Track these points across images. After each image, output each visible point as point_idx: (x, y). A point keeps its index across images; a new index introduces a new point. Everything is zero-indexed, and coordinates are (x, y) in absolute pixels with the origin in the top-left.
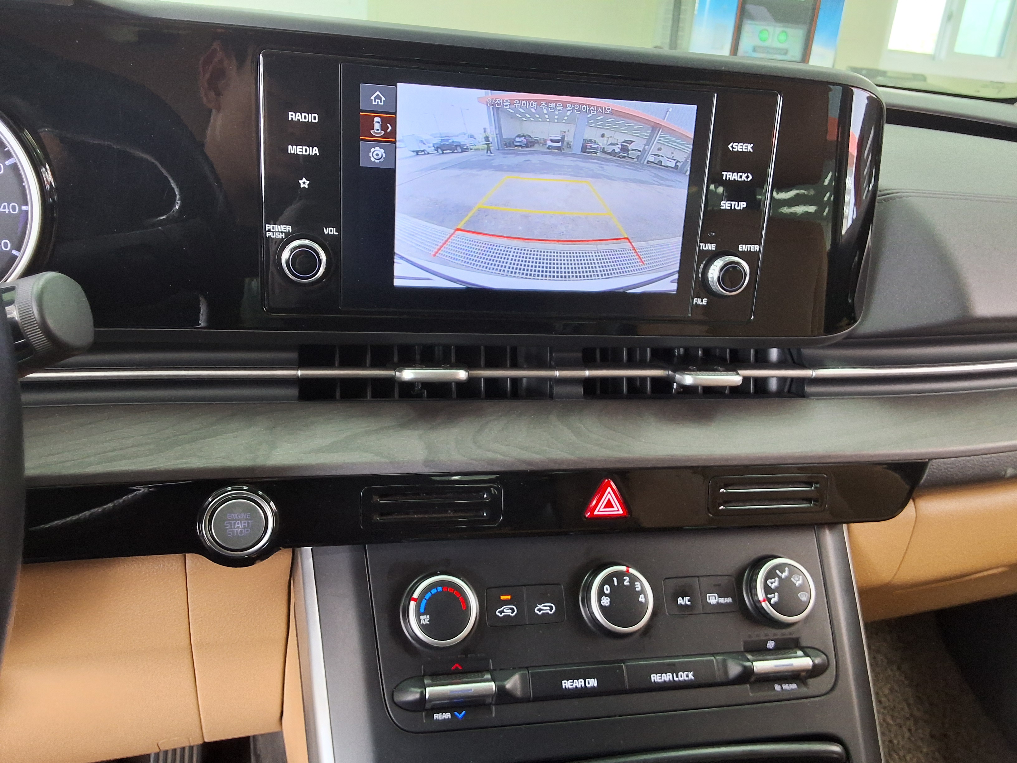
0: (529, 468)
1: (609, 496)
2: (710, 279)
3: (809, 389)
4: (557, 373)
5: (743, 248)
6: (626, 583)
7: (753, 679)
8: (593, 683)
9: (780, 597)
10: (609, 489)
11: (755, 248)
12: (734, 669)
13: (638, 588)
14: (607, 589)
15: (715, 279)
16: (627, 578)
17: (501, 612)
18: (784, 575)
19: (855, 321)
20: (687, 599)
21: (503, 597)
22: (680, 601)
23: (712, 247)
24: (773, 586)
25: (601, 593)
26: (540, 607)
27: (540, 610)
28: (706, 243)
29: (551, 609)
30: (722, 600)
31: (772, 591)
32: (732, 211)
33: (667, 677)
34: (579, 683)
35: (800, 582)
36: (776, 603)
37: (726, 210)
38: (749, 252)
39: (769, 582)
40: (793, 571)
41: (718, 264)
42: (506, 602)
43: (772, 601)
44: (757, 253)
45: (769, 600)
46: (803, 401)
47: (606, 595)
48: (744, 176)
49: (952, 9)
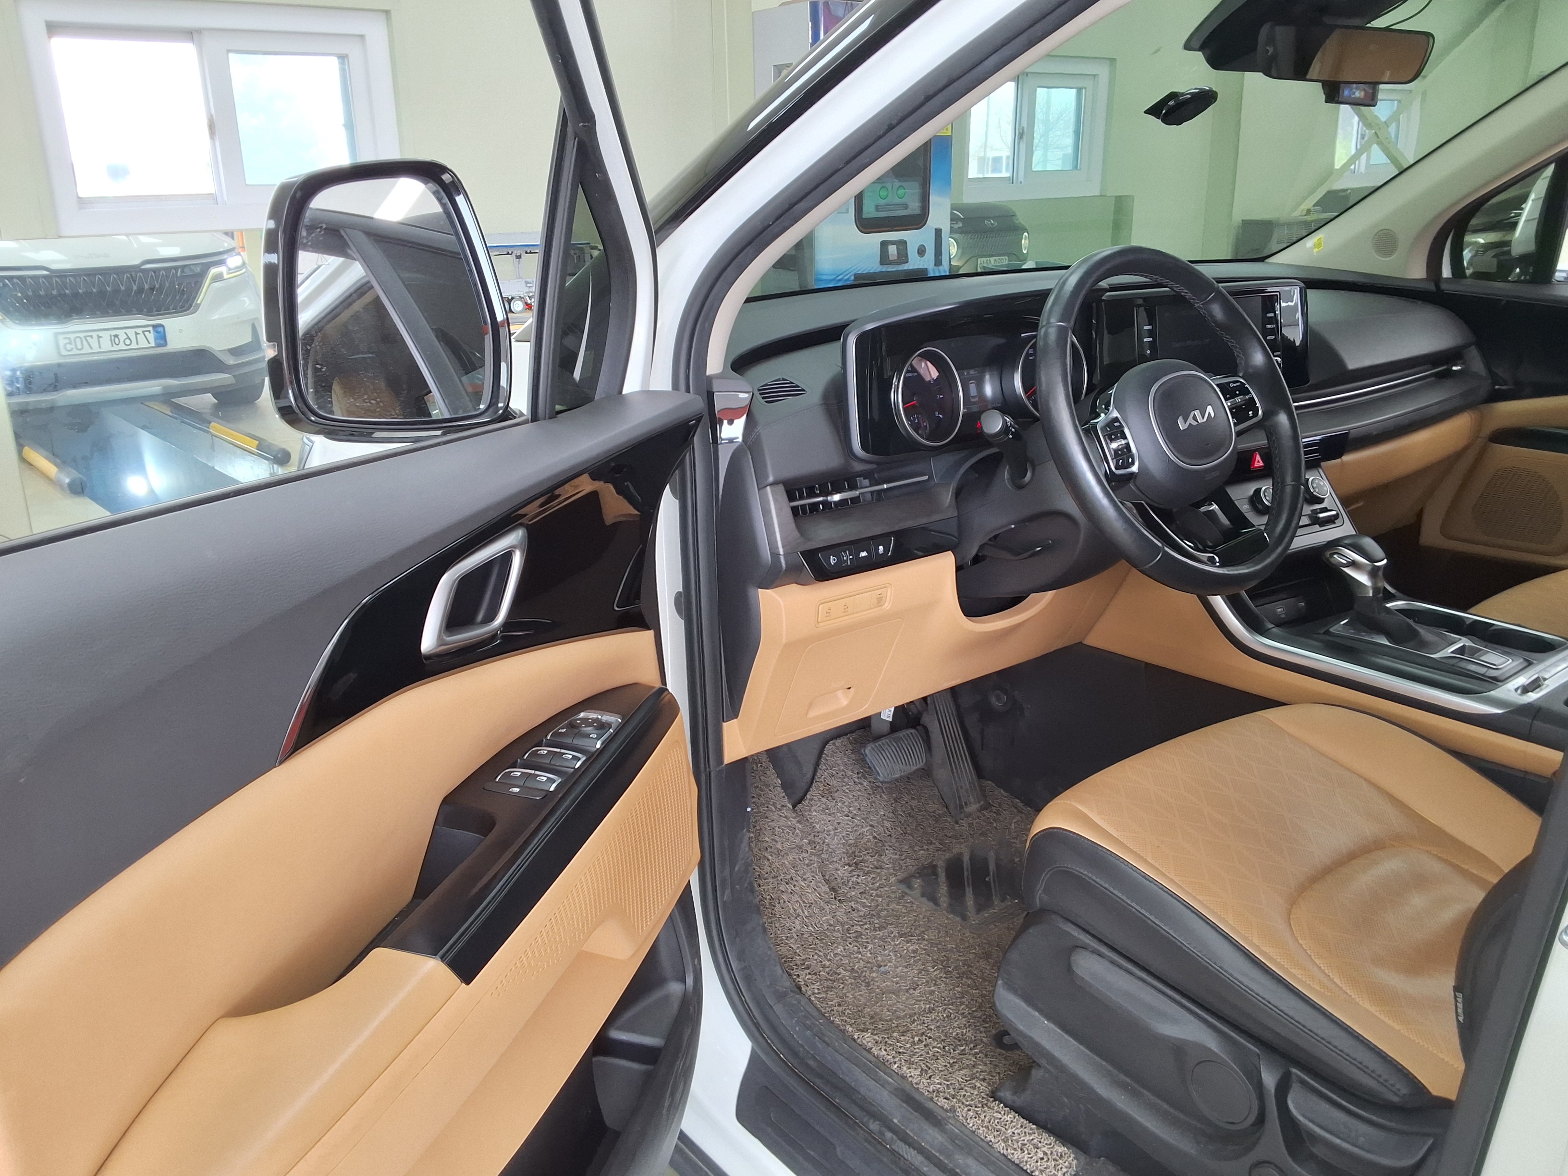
7: (1319, 522)
9: (1318, 489)
12: (1312, 519)
18: (1317, 482)
31: (1315, 488)
35: (1323, 484)
39: (1313, 485)
40: (1319, 480)
45: (1315, 491)
48: (1272, 326)
49: (1022, 125)
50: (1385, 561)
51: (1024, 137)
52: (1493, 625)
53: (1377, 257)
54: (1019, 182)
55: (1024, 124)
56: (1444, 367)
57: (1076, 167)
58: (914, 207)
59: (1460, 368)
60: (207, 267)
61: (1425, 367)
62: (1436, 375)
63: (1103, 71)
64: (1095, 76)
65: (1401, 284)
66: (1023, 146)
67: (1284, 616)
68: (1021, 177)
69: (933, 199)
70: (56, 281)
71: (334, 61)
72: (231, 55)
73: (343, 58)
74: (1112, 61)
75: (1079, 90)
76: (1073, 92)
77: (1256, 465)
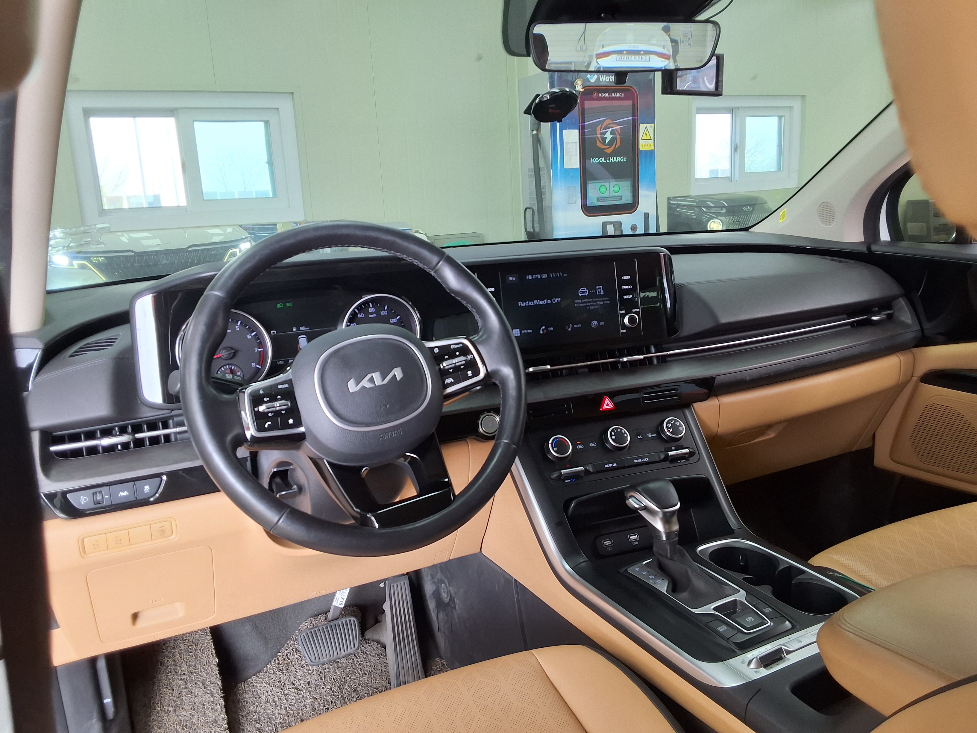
0: (579, 395)
1: (607, 402)
2: (625, 323)
3: (668, 359)
4: (579, 364)
5: (634, 310)
6: (619, 431)
7: (669, 459)
8: (615, 465)
9: (672, 430)
10: (607, 399)
11: (638, 310)
12: (662, 456)
13: (623, 432)
14: (613, 433)
15: (628, 323)
16: (619, 429)
17: (579, 447)
18: (672, 422)
19: (678, 332)
20: (640, 436)
21: (578, 443)
22: (638, 437)
23: (623, 312)
24: (670, 426)
25: (611, 435)
26: (592, 444)
27: (591, 445)
28: (621, 310)
29: (595, 444)
30: (653, 435)
31: (670, 428)
32: (628, 299)
33: (640, 460)
34: (611, 465)
35: (679, 424)
36: (671, 432)
37: (625, 299)
38: (636, 312)
39: (668, 425)
40: (675, 421)
41: (627, 317)
42: (579, 444)
43: (670, 431)
44: (639, 311)
45: (669, 431)
46: (667, 363)
47: (613, 435)
48: (629, 287)
49: (736, 142)
50: (678, 506)
51: (738, 150)
52: (804, 572)
53: (822, 225)
54: (735, 181)
55: (738, 142)
56: (866, 317)
57: (779, 169)
58: (627, 198)
59: (878, 318)
60: (227, 249)
61: (845, 316)
62: (851, 324)
63: (797, 104)
64: (791, 107)
65: (843, 247)
66: (737, 156)
67: (637, 543)
68: (737, 177)
69: (641, 192)
70: (138, 259)
71: (262, 124)
72: (195, 123)
73: (267, 123)
74: (803, 97)
75: (780, 117)
76: (776, 119)
77: (605, 407)
